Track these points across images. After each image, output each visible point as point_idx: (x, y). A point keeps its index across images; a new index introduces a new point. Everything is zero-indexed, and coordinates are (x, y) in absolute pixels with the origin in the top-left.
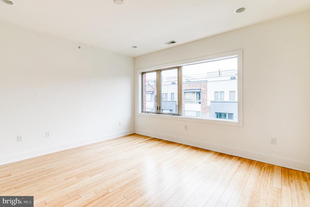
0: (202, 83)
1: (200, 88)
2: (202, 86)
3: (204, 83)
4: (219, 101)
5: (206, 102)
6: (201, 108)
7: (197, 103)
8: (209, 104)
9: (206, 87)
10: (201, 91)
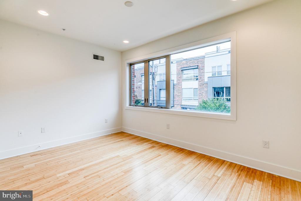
0: (200, 59)
1: (197, 65)
2: (200, 63)
3: (202, 59)
4: (217, 76)
5: (204, 78)
6: (199, 84)
7: (194, 80)
8: (206, 80)
9: (204, 63)
10: (199, 67)
